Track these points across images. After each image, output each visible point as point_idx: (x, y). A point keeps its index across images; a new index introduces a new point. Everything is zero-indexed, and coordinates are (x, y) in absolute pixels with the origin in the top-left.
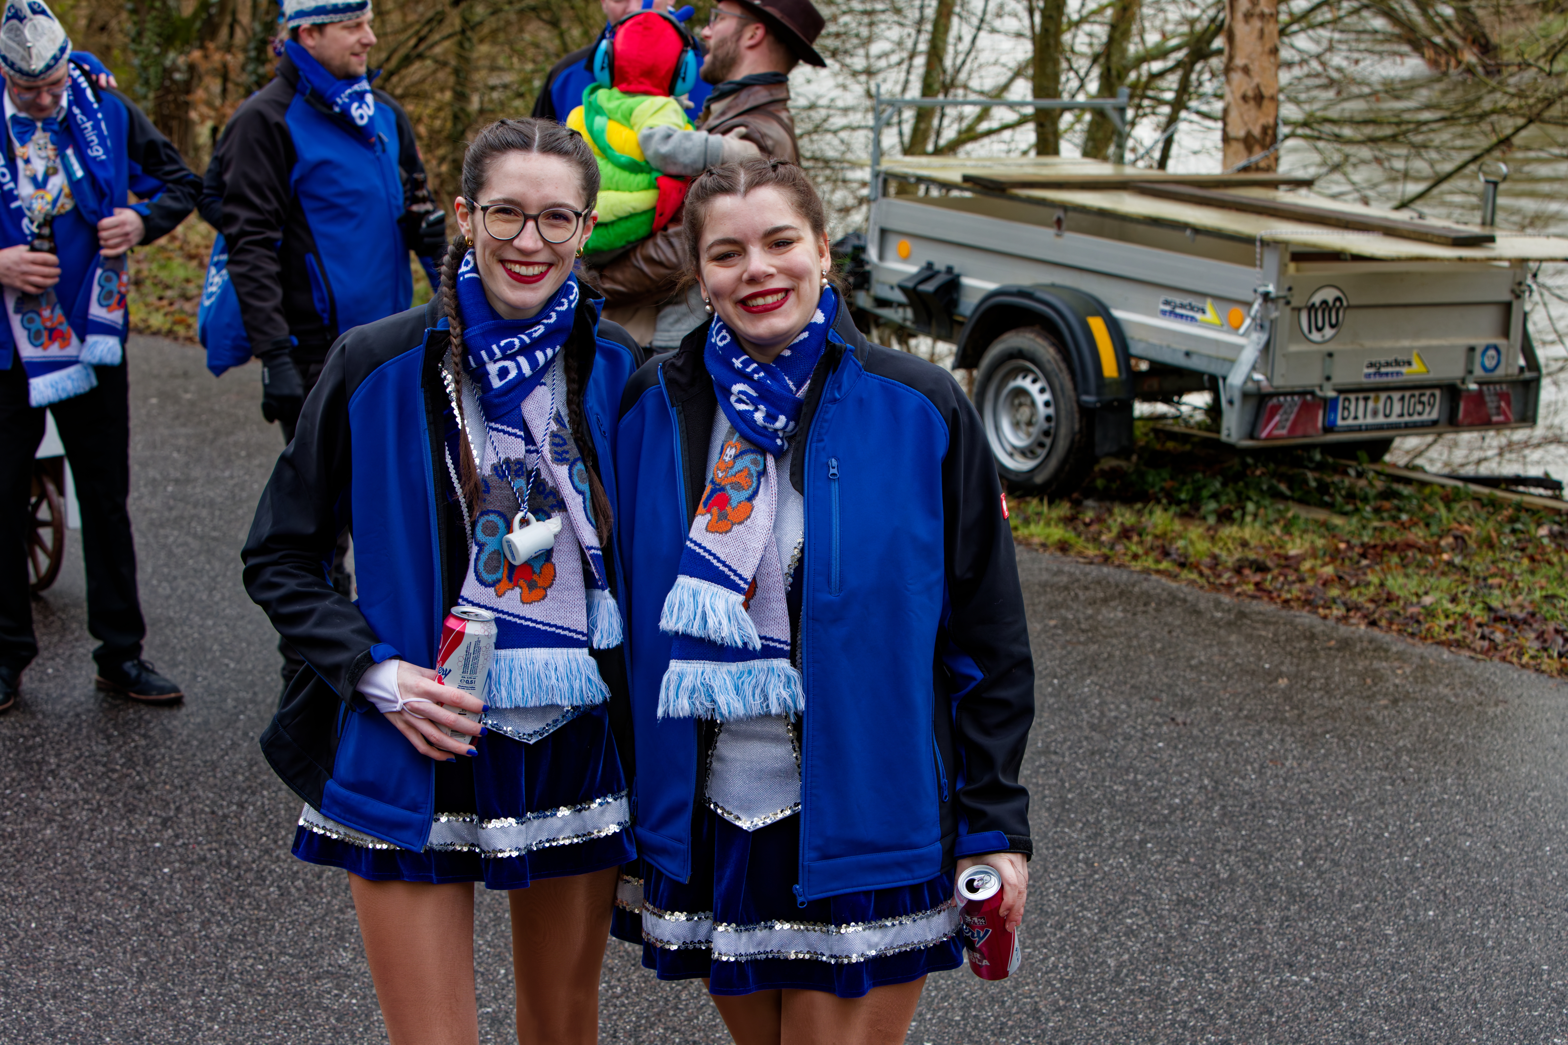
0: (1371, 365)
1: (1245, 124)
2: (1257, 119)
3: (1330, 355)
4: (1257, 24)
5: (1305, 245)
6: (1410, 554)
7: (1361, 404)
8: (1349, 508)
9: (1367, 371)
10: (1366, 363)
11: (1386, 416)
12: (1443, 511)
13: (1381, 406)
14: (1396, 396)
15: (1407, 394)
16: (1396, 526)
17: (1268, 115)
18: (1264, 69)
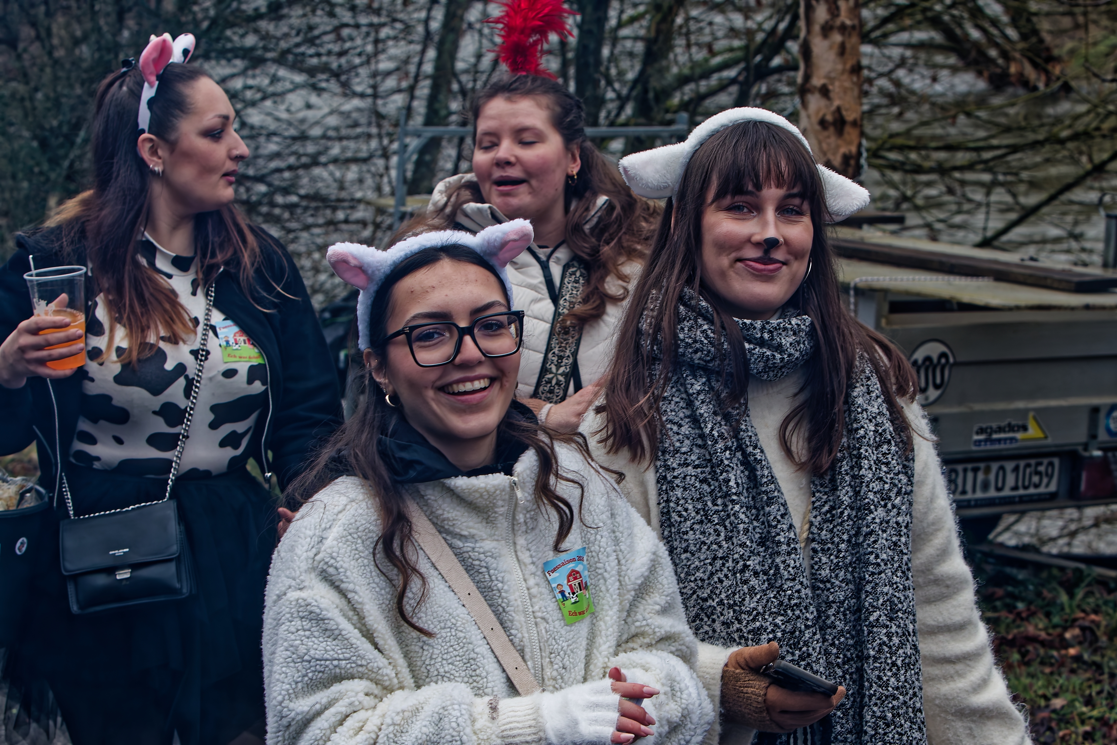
0: (981, 431)
2: (838, 147)
5: (907, 293)
6: (1030, 648)
7: (970, 475)
9: (976, 437)
10: (975, 428)
11: (998, 489)
12: (1064, 598)
13: (992, 477)
14: (1009, 466)
15: (1022, 463)
16: (1011, 617)
17: (850, 143)
18: (845, 90)
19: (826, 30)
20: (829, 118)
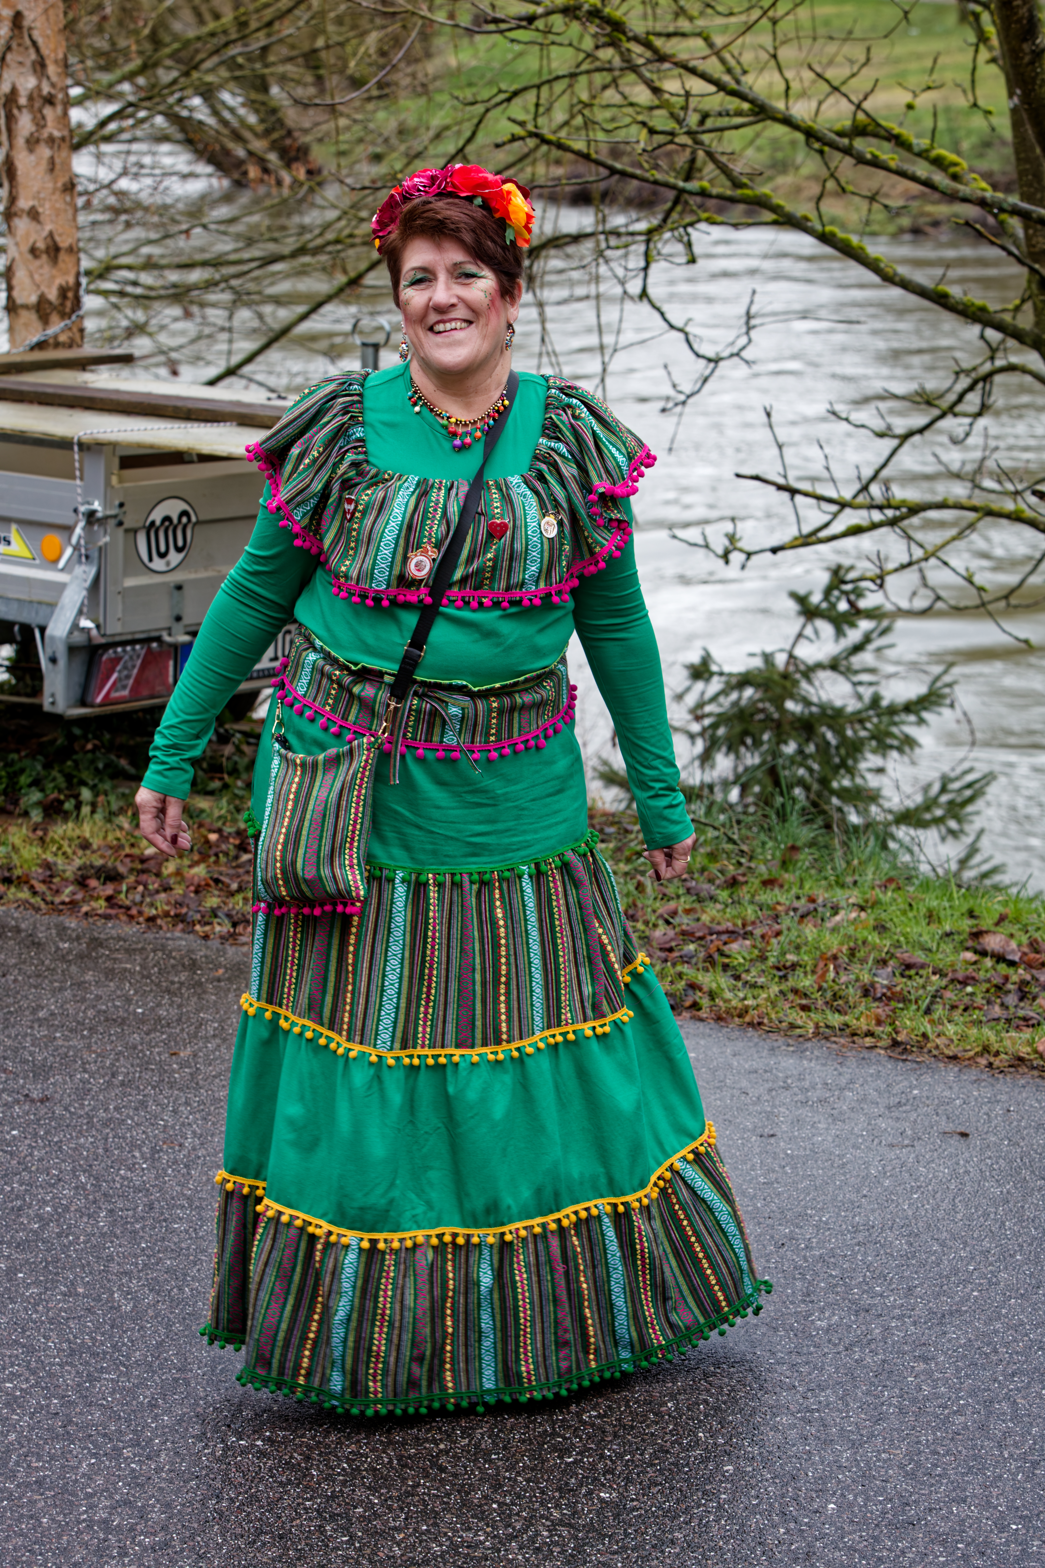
1: (37, 285)
2: (53, 278)
3: (179, 588)
4: (45, 152)
5: (139, 445)
8: (216, 784)
17: (66, 273)
18: (58, 212)
19: (32, 143)
20: (41, 245)
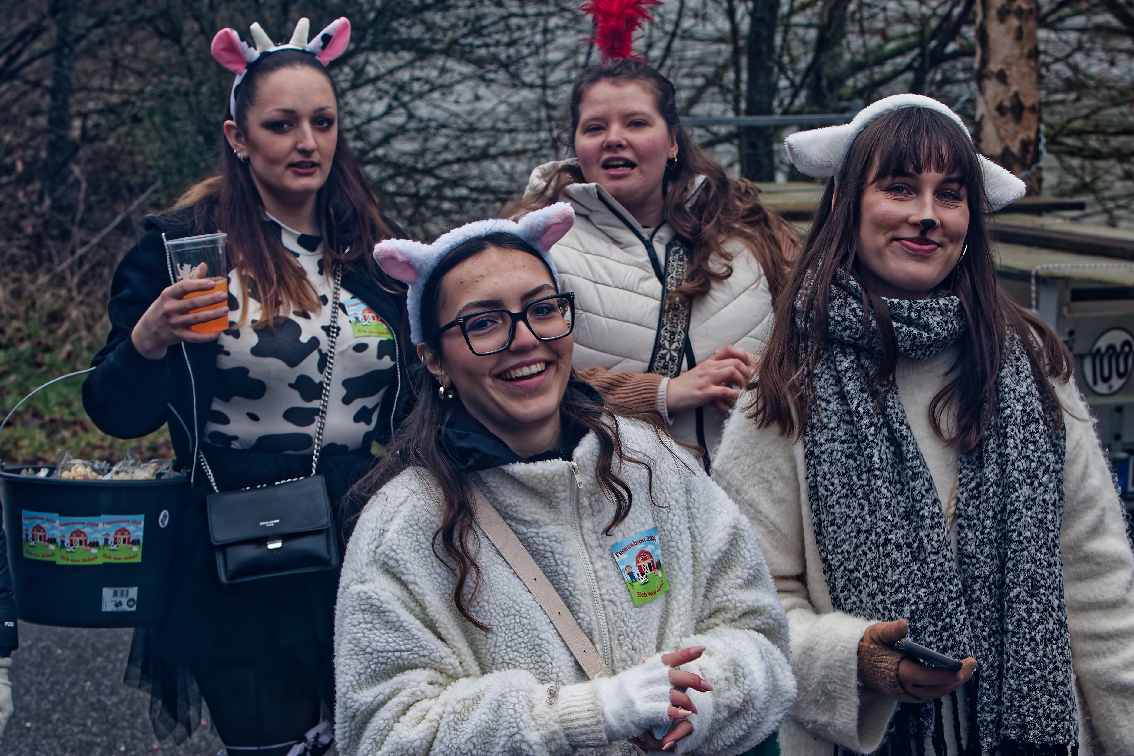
1: (1002, 140)
2: (1016, 133)
3: (1119, 409)
4: (1014, 22)
5: (1090, 280)
17: (1028, 129)
18: (1023, 76)
19: (1003, 15)
20: (1007, 104)
